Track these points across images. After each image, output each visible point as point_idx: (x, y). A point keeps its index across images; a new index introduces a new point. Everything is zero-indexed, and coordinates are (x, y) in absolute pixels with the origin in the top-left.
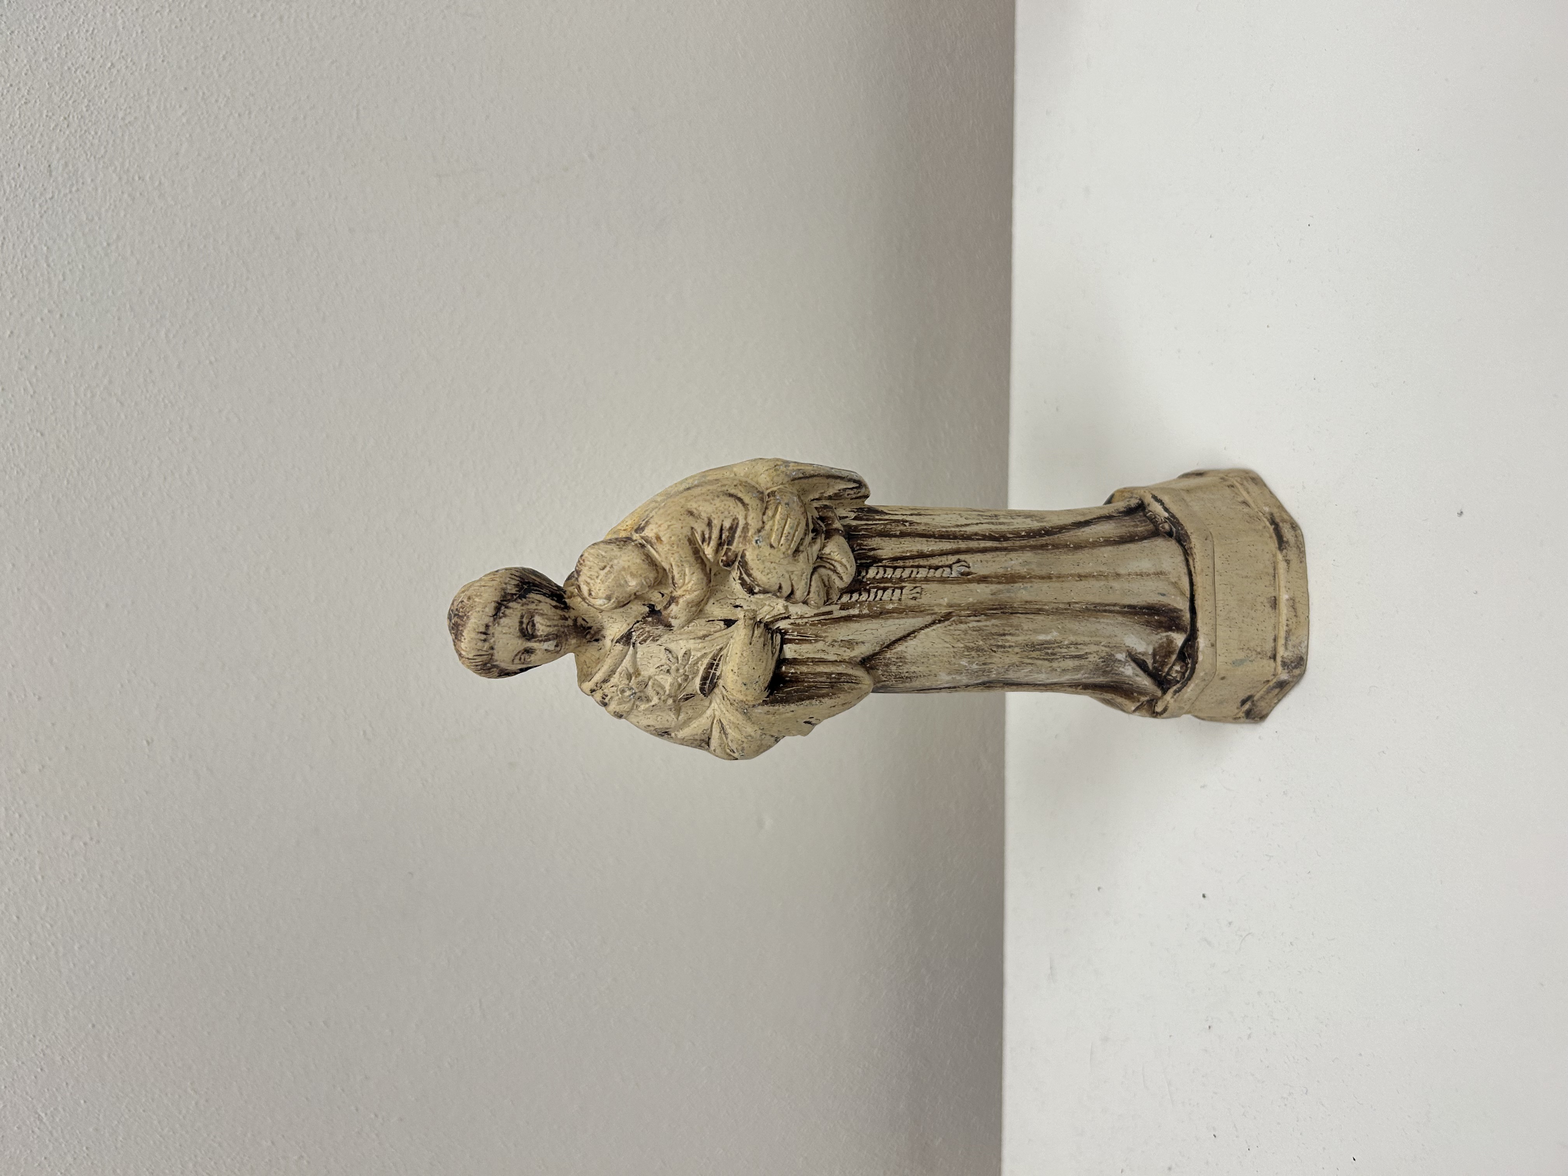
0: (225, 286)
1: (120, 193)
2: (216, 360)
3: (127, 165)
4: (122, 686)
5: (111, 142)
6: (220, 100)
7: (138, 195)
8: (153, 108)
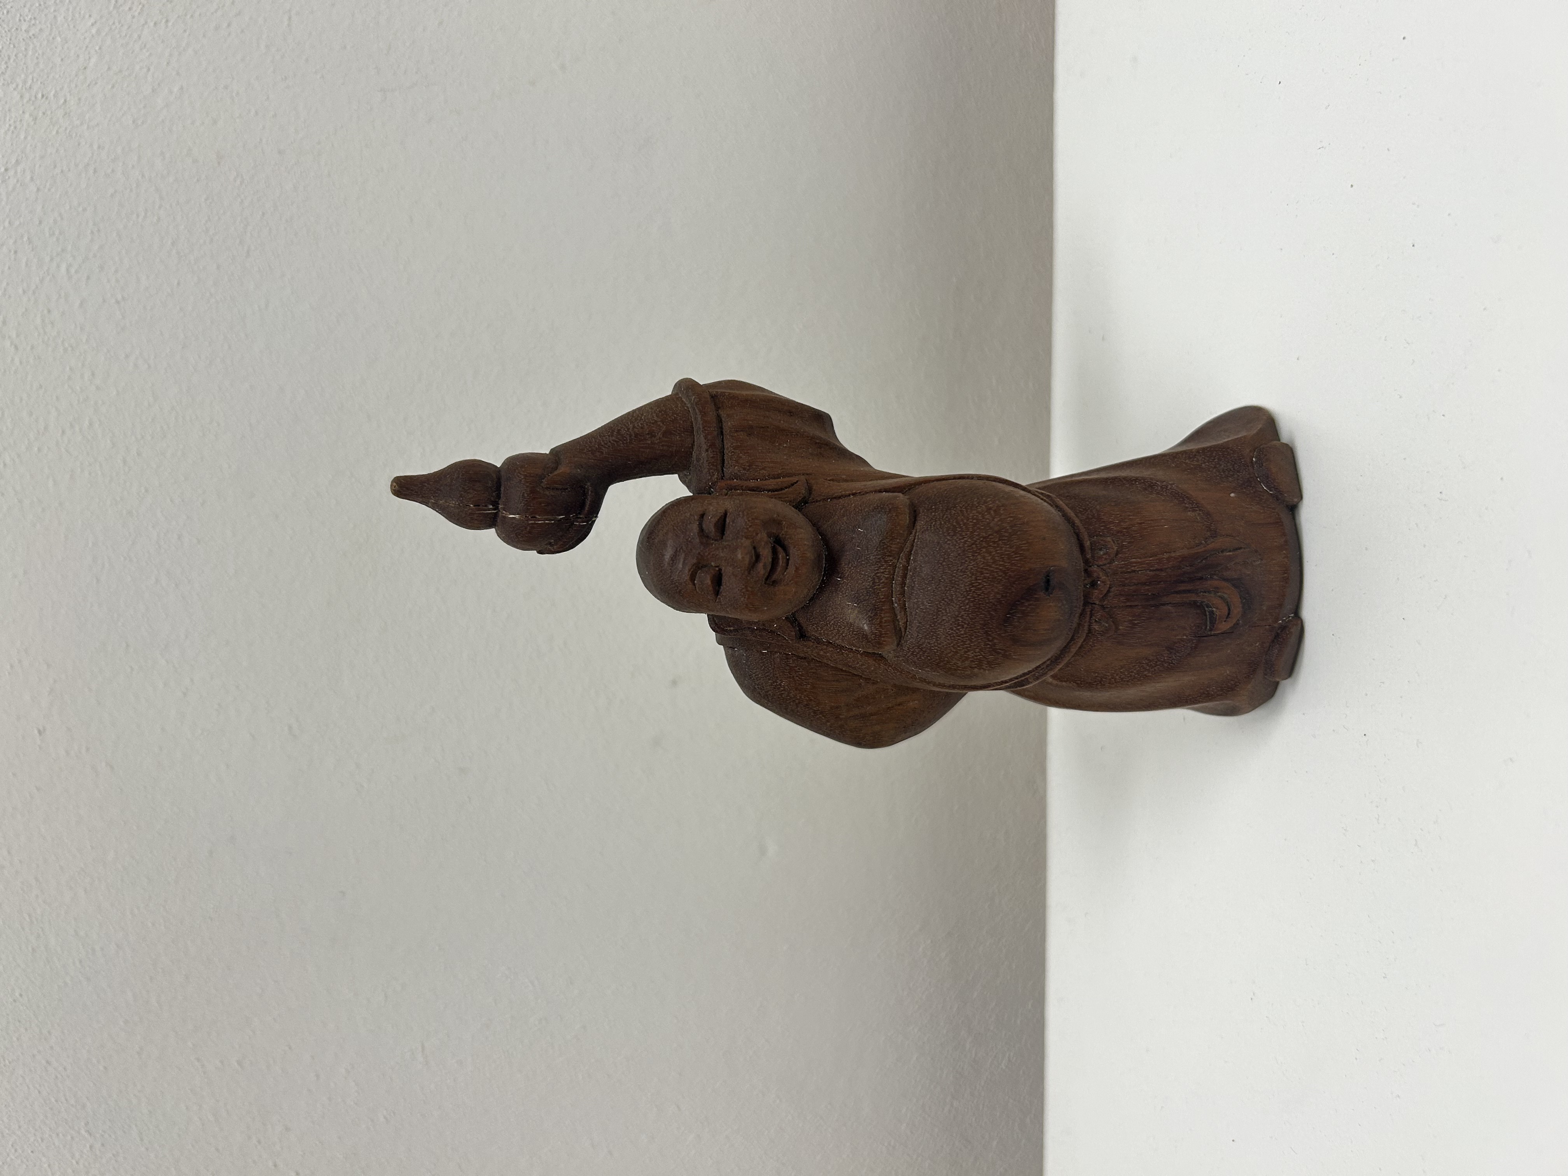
0: (135, 216)
1: (21, 112)
2: (123, 298)
3: (30, 82)
4: (12, 666)
5: (13, 58)
6: (134, 8)
7: (40, 114)
8: (60, 19)
